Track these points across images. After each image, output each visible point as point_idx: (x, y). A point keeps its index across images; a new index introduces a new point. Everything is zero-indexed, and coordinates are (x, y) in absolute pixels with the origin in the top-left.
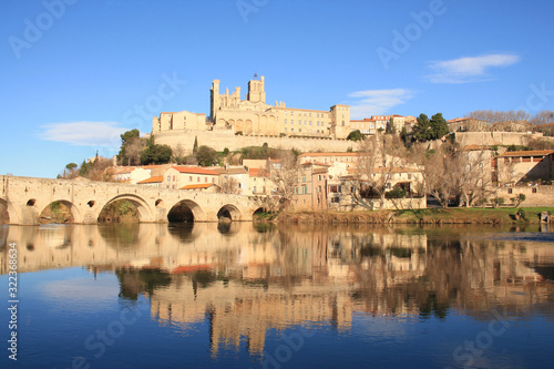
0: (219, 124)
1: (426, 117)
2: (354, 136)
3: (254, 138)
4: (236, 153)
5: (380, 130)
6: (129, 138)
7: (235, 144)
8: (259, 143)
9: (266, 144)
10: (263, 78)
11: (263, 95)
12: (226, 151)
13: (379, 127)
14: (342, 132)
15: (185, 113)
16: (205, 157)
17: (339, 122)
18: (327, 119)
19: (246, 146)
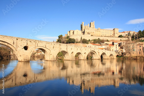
0: (86, 33)
1: (141, 31)
2: (120, 36)
3: (96, 37)
4: (92, 40)
5: (127, 35)
6: (60, 37)
7: (91, 38)
8: (97, 38)
9: (99, 38)
10: (94, 22)
11: (94, 26)
12: (89, 40)
13: (126, 34)
14: (117, 35)
15: (77, 30)
16: (84, 42)
17: (116, 33)
18: (112, 32)
19: (94, 39)
